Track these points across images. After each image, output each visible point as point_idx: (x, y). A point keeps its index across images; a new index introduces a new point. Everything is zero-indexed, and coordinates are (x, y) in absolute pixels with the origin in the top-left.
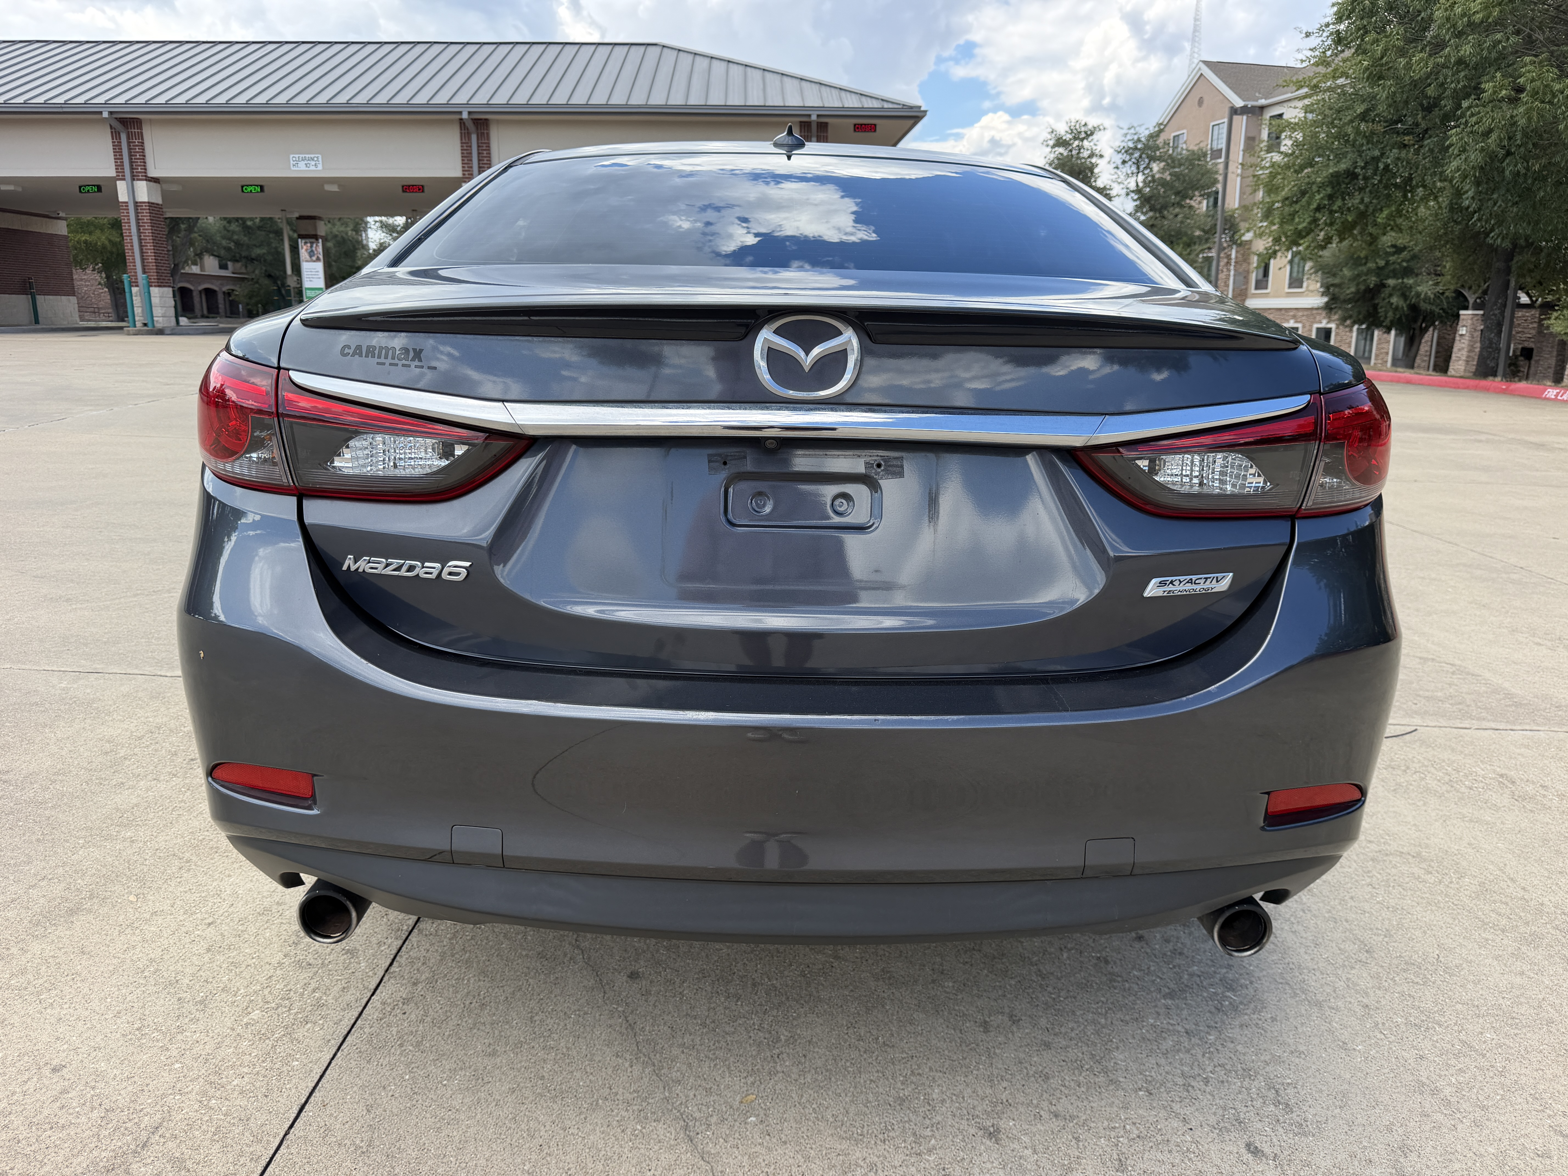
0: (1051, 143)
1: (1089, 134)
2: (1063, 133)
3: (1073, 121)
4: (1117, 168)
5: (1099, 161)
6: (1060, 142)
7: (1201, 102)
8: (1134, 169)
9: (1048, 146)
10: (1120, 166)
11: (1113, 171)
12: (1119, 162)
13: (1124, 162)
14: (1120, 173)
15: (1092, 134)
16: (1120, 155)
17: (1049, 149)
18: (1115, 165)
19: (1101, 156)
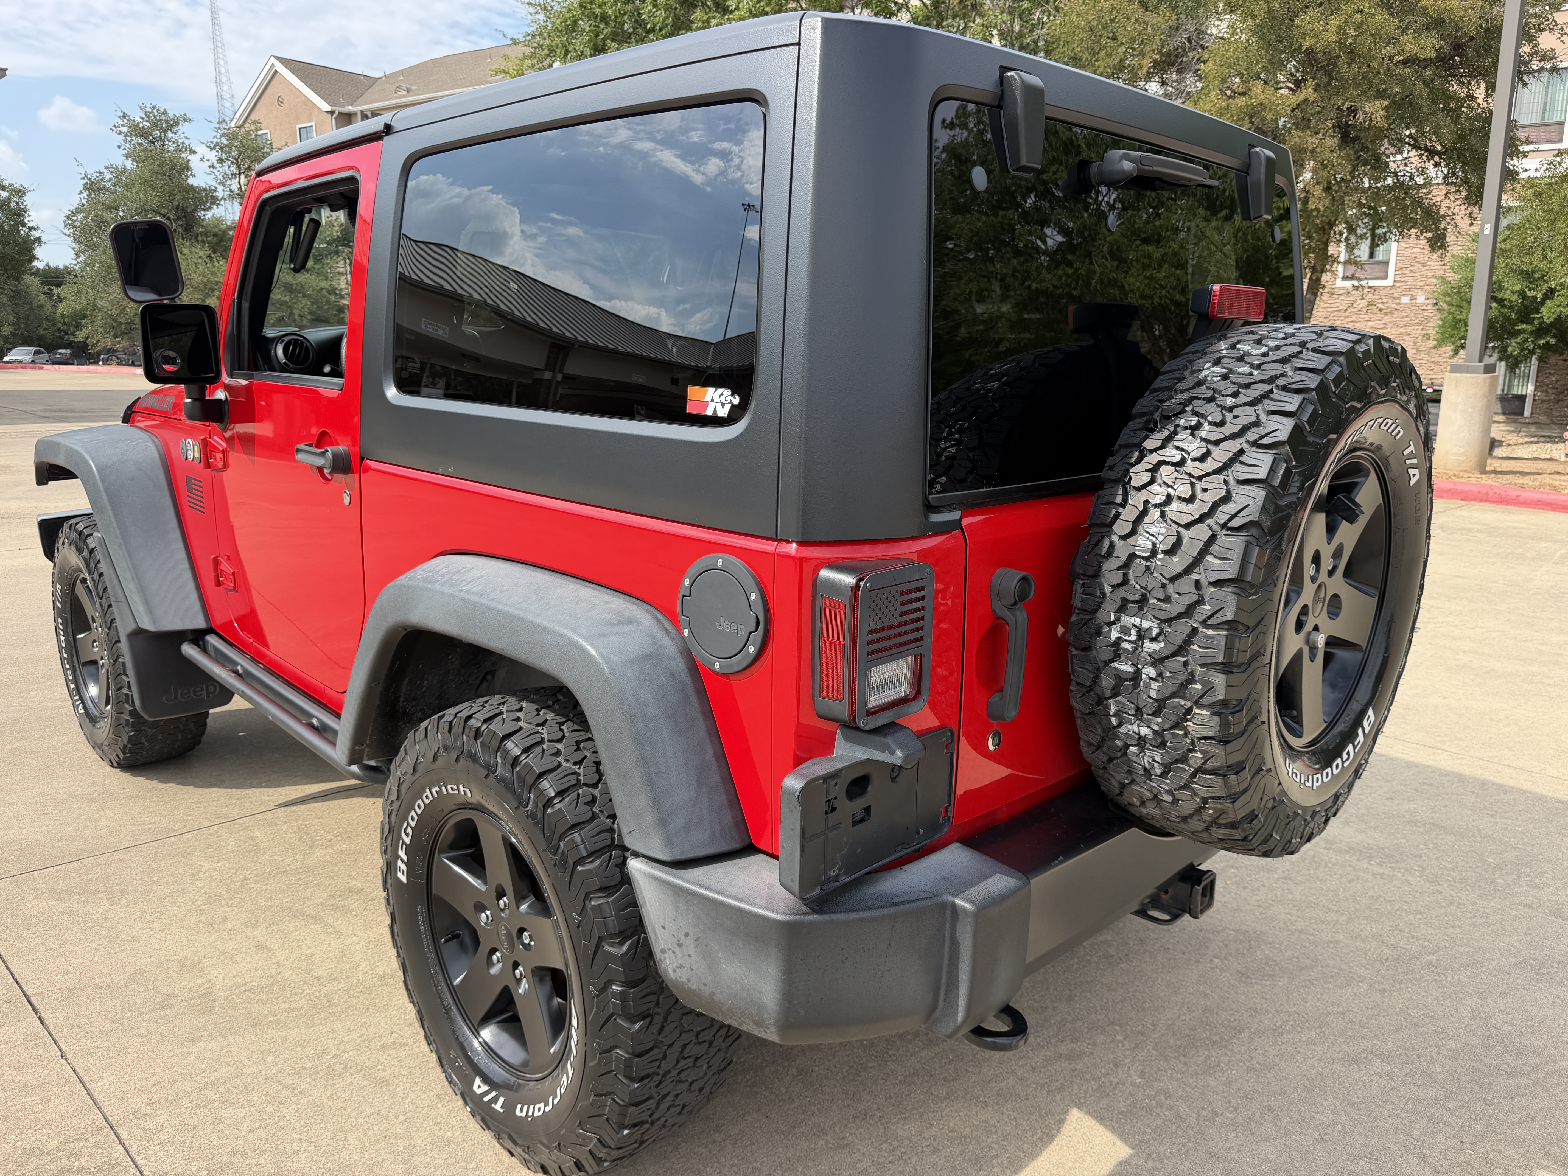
0: (125, 129)
1: (172, 124)
2: (138, 119)
3: (149, 105)
4: (213, 167)
5: (191, 157)
6: (136, 130)
7: (280, 101)
8: (234, 169)
9: (120, 133)
10: (218, 165)
11: (208, 170)
12: (214, 160)
13: (221, 161)
14: (218, 174)
15: (177, 123)
16: (214, 153)
17: (122, 137)
18: (209, 164)
19: (193, 152)
